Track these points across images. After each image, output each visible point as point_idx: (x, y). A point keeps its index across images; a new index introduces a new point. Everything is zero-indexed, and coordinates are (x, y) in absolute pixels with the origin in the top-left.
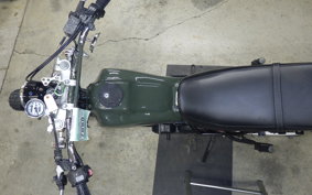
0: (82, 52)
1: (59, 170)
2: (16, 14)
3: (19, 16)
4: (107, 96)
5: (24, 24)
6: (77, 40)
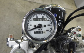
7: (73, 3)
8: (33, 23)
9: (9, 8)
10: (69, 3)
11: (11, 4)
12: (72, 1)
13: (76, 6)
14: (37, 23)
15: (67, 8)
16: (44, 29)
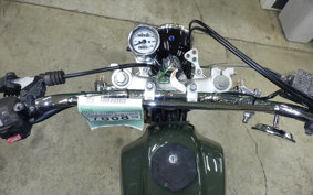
0: (252, 110)
1: (24, 82)
2: (269, 38)
3: (267, 41)
4: (173, 159)
5: (258, 47)
6: (278, 99)
7: (273, 27)
8: (137, 39)
9: (79, 41)
10: (258, 26)
11: (86, 30)
12: (271, 18)
13: (283, 33)
14: (141, 39)
15: (252, 40)
16: (147, 44)
